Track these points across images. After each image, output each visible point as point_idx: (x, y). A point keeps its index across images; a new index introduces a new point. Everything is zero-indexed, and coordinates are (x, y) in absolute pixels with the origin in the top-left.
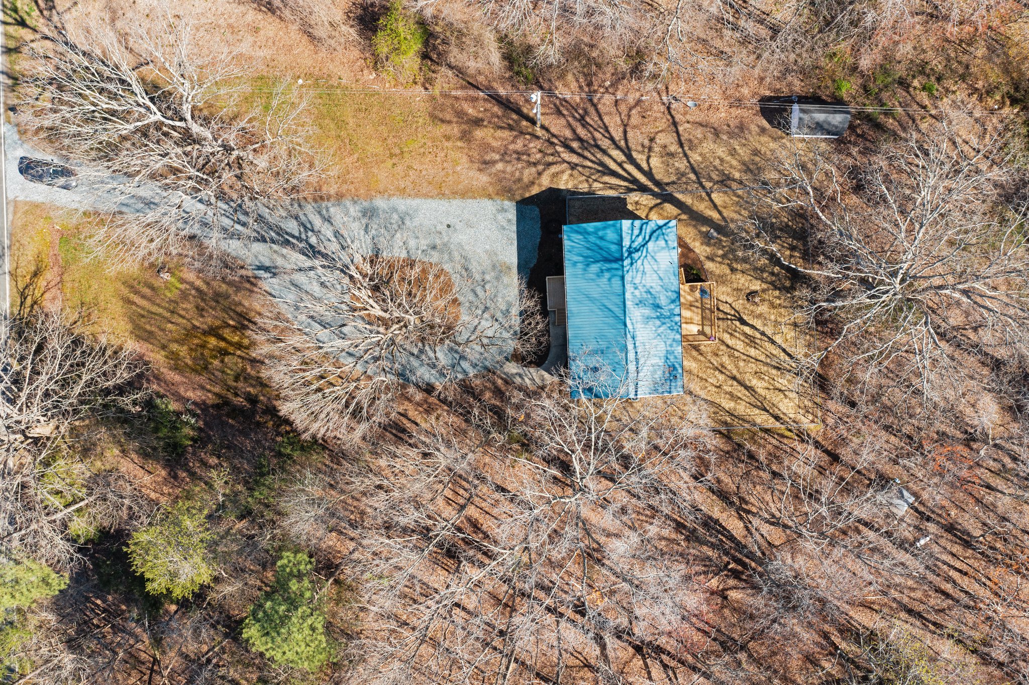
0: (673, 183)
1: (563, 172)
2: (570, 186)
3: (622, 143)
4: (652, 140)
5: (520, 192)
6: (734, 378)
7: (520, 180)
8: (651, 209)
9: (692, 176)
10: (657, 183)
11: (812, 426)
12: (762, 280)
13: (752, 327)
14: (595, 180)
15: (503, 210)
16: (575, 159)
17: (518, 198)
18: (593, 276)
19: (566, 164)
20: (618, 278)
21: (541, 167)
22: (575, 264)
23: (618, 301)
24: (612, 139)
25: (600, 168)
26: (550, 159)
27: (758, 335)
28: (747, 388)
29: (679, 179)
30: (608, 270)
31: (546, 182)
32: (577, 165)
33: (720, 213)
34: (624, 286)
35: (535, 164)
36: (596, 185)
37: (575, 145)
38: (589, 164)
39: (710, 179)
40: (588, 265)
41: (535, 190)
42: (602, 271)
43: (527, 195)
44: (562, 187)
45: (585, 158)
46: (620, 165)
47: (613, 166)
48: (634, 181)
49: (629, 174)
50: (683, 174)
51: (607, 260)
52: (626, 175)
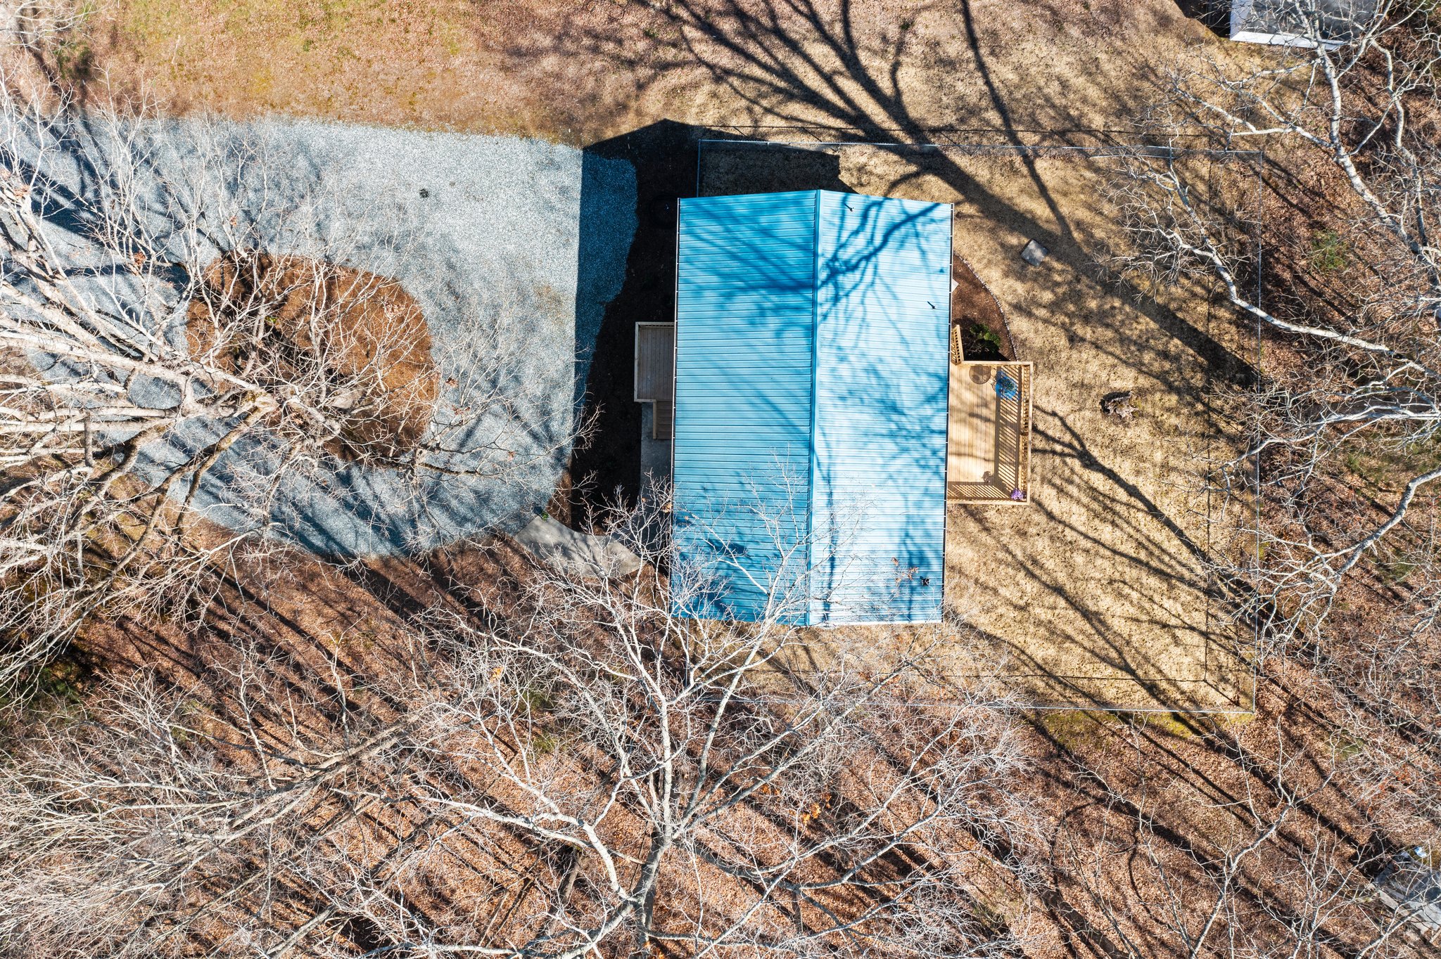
0: (950, 129)
1: (696, 85)
2: (709, 119)
3: (838, 29)
4: (906, 26)
5: (592, 125)
6: (1059, 590)
7: (594, 98)
8: (894, 185)
9: (994, 117)
10: (912, 127)
11: (1232, 714)
12: (1139, 367)
13: (1111, 474)
14: (768, 111)
15: (552, 165)
16: (725, 58)
17: (588, 139)
18: (739, 323)
19: (704, 69)
20: (799, 332)
21: (643, 72)
22: (699, 291)
23: (797, 386)
24: (813, 17)
25: (782, 84)
26: (670, 54)
27: (1122, 495)
28: (1087, 615)
29: (962, 120)
30: (777, 310)
31: (653, 107)
32: (728, 72)
33: (1052, 205)
34: (813, 350)
35: (631, 64)
36: (769, 121)
37: (728, 26)
38: (757, 72)
39: (1035, 126)
40: (729, 296)
41: (627, 125)
42: (762, 312)
43: (609, 134)
44: (691, 121)
45: (750, 58)
46: (828, 79)
47: (813, 81)
48: (859, 118)
49: (849, 101)
50: (973, 111)
51: (775, 286)
52: (840, 103)
